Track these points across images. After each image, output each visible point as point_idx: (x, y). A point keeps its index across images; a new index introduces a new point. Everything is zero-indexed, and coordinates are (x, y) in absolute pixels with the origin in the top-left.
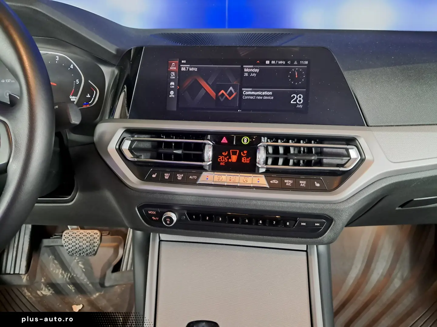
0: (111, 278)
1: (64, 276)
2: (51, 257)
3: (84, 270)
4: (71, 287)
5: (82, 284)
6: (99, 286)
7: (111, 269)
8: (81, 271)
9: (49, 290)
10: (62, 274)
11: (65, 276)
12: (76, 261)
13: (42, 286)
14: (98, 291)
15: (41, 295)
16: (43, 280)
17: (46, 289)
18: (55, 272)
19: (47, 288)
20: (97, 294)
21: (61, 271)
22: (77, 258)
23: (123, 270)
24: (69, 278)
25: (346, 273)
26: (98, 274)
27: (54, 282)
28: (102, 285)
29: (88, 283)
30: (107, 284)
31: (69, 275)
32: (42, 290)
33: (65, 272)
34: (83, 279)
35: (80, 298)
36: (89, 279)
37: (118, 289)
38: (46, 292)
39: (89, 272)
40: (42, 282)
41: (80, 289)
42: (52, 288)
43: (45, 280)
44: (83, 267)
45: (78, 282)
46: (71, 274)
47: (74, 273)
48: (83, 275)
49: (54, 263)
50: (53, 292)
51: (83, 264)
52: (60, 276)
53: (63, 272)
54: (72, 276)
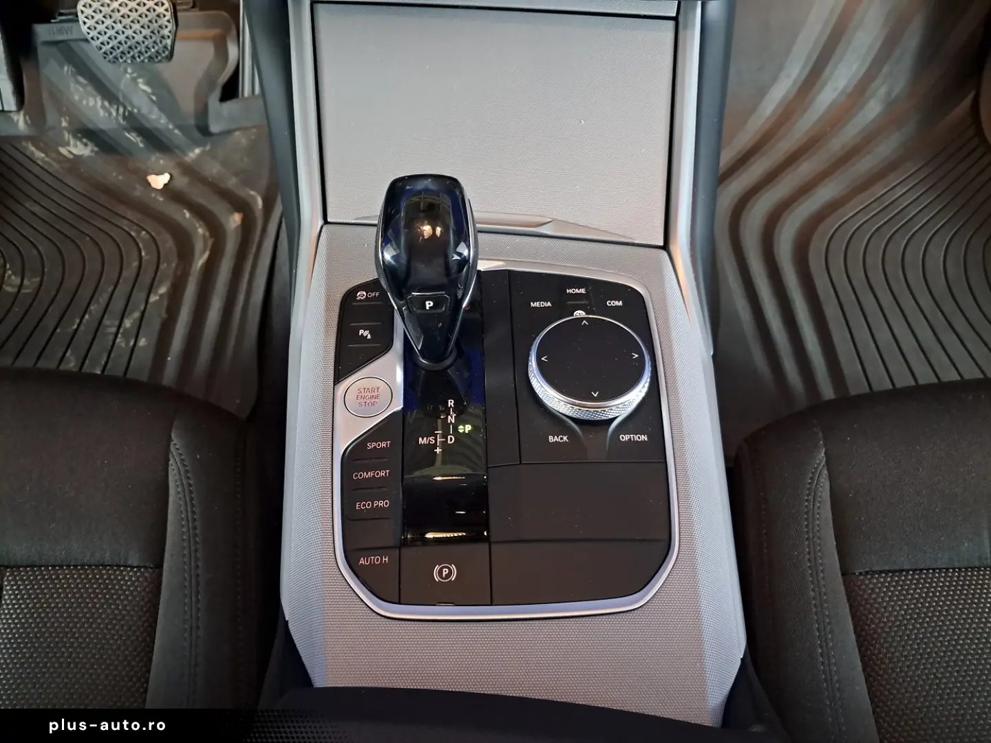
0: (221, 115)
1: (110, 114)
2: (66, 68)
3: (154, 98)
4: (132, 137)
5: (157, 129)
6: (197, 134)
7: (217, 93)
8: (146, 99)
9: (86, 145)
10: (103, 107)
11: (114, 113)
12: (128, 76)
13: (66, 135)
14: (197, 144)
15: (71, 156)
16: (64, 124)
17: (78, 143)
18: (87, 104)
19: (80, 140)
20: (197, 151)
21: (99, 103)
22: (129, 70)
23: (246, 94)
24: (124, 117)
25: (762, 92)
26: (188, 105)
27: (91, 126)
28: (204, 130)
29: (171, 127)
30: (215, 128)
31: (121, 110)
32: (68, 144)
33: (110, 103)
34: (157, 118)
35: (158, 159)
36: (170, 118)
37: (240, 139)
38: (80, 149)
39: (165, 97)
40: (65, 128)
41: (155, 140)
42: (90, 139)
43: (70, 123)
44: (149, 90)
45: (147, 125)
46: (125, 108)
47: (133, 107)
48: (156, 109)
49: (78, 82)
50: (96, 149)
51: (147, 83)
52: (102, 113)
53: (106, 104)
54: (130, 112)
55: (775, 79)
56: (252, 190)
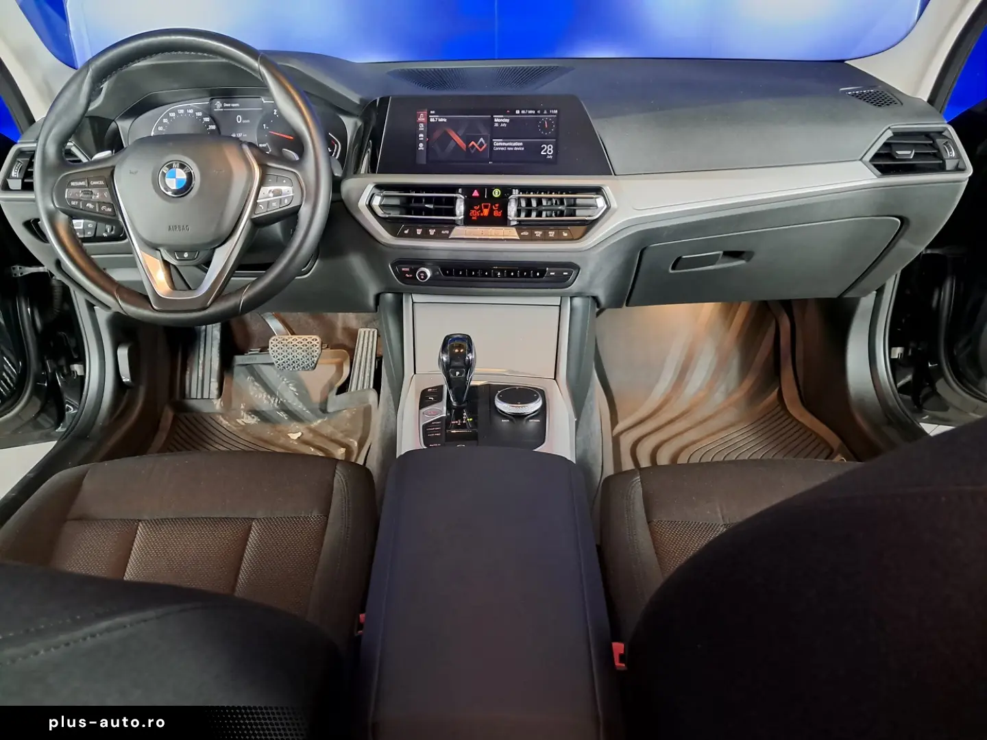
0: (336, 402)
1: (270, 402)
2: (248, 378)
3: (297, 394)
4: (282, 414)
5: (296, 411)
6: (320, 413)
7: (335, 391)
8: (293, 395)
9: (253, 418)
10: (267, 398)
11: (272, 402)
12: (284, 382)
13: (242, 413)
14: (319, 417)
15: (243, 424)
16: (242, 407)
17: (249, 417)
18: (258, 396)
19: (250, 415)
20: (319, 421)
21: (265, 396)
22: (285, 380)
23: (352, 390)
24: (278, 404)
25: (650, 388)
26: (316, 397)
27: (257, 409)
28: (324, 410)
29: (304, 409)
30: (330, 409)
31: (277, 400)
32: (243, 418)
33: (271, 397)
34: (297, 405)
35: (295, 425)
36: (304, 404)
37: (347, 414)
38: (252, 420)
39: (303, 394)
40: (242, 409)
41: (294, 416)
42: (256, 415)
43: (245, 407)
44: (295, 390)
45: (290, 409)
46: (279, 399)
47: (282, 397)
48: (296, 399)
49: (254, 385)
50: (259, 420)
51: (294, 387)
52: (265, 402)
53: (269, 397)
54: (281, 402)
55: (657, 381)
56: (352, 438)
